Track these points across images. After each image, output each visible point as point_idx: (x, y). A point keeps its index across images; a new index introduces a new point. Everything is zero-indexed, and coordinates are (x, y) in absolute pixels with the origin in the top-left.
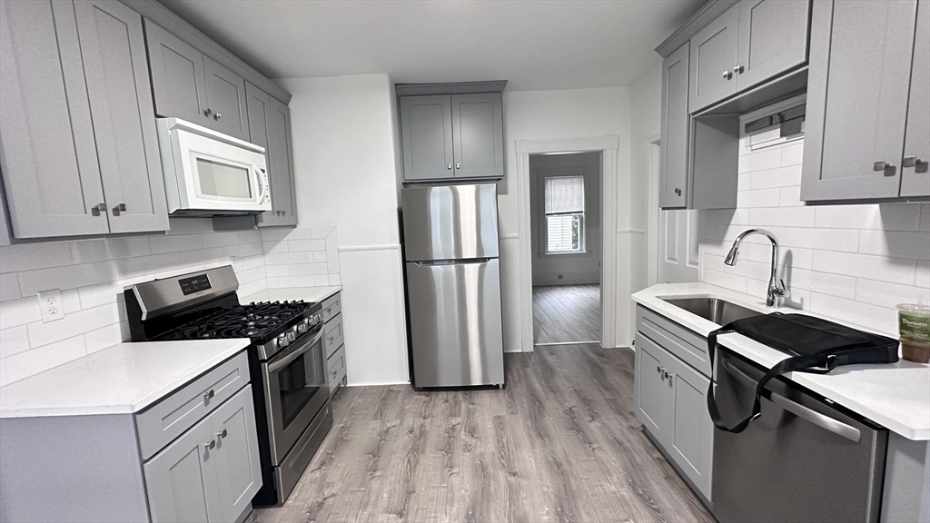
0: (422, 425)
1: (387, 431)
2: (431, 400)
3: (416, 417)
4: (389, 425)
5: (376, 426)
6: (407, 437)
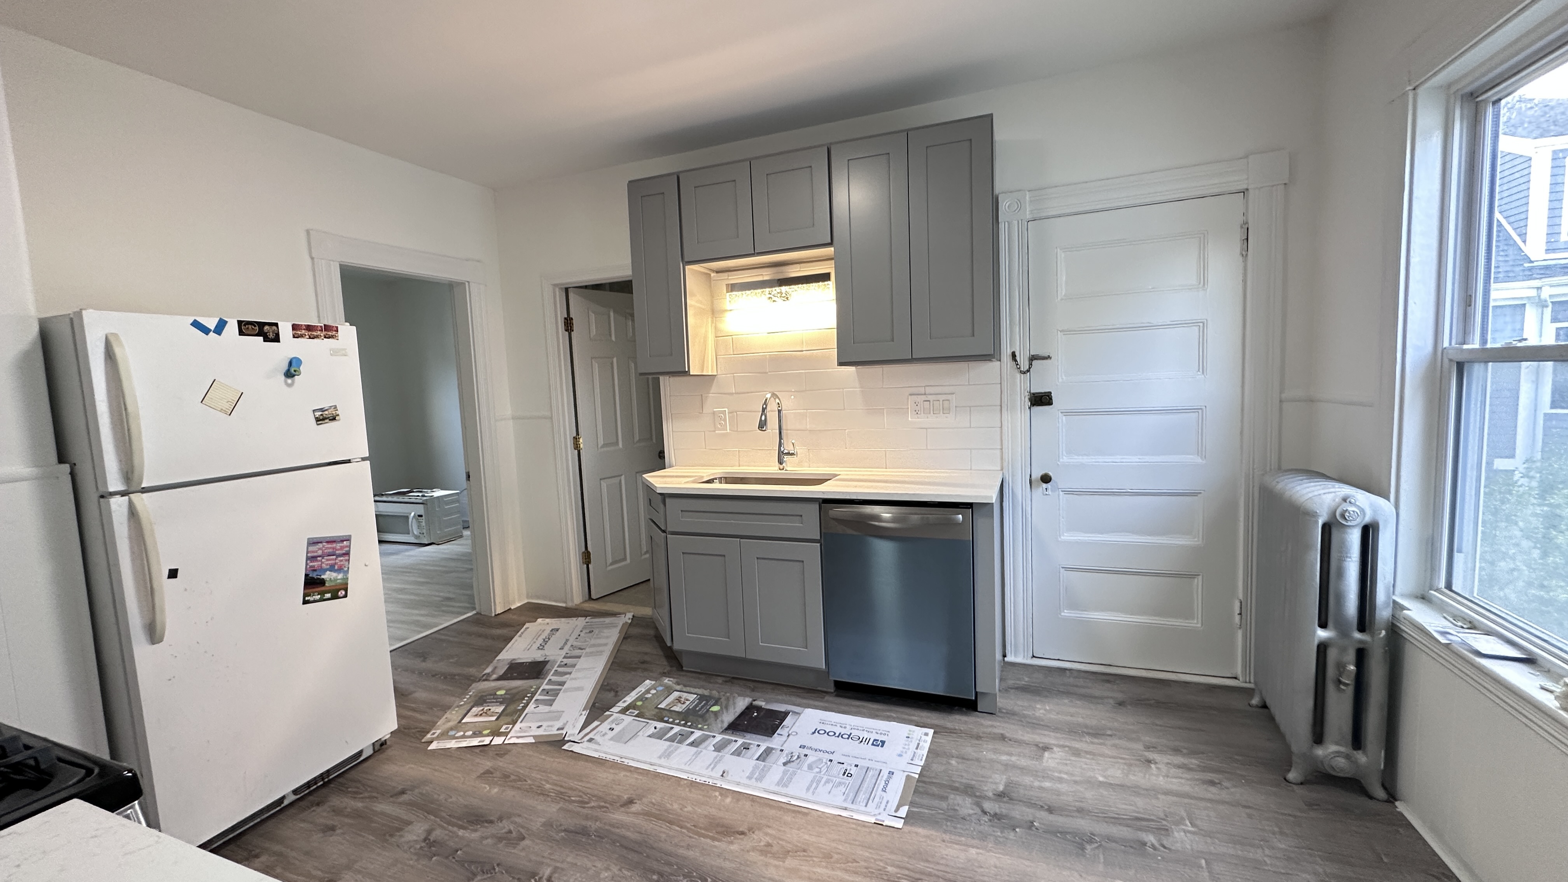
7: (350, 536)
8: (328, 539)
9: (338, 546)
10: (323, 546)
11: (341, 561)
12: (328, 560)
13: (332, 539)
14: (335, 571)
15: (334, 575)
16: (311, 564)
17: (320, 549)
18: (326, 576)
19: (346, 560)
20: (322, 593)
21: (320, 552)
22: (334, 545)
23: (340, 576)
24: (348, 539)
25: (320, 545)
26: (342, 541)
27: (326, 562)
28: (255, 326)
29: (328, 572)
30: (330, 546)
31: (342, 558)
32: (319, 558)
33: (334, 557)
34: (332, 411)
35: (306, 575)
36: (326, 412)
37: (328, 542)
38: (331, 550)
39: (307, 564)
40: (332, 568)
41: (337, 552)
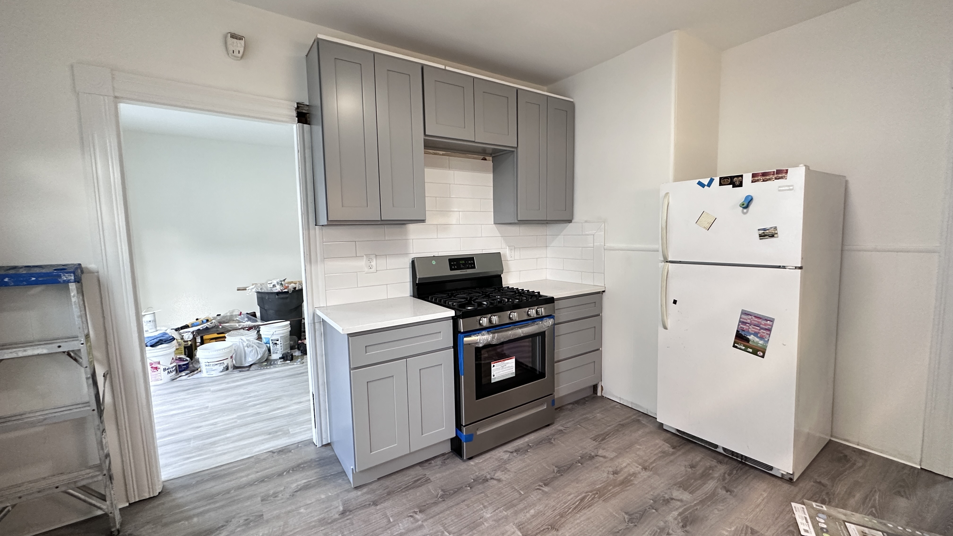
0: (634, 475)
1: (592, 458)
2: (673, 454)
3: (636, 462)
4: (601, 452)
5: (589, 445)
6: (605, 475)
7: (774, 319)
8: (756, 315)
9: (763, 322)
10: (752, 318)
11: (764, 333)
12: (753, 328)
13: (758, 316)
14: (758, 337)
15: (757, 339)
16: (742, 326)
17: (749, 319)
18: (751, 337)
19: (767, 334)
20: (747, 347)
21: (749, 321)
22: (760, 321)
23: (761, 342)
24: (772, 320)
25: (750, 317)
26: (767, 320)
27: (752, 329)
28: (729, 179)
29: (752, 336)
30: (756, 320)
31: (764, 331)
32: (747, 324)
33: (759, 328)
34: (772, 231)
35: (738, 331)
36: (767, 231)
37: (755, 317)
38: (757, 323)
39: (739, 325)
40: (756, 334)
41: (761, 326)
